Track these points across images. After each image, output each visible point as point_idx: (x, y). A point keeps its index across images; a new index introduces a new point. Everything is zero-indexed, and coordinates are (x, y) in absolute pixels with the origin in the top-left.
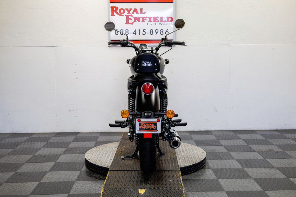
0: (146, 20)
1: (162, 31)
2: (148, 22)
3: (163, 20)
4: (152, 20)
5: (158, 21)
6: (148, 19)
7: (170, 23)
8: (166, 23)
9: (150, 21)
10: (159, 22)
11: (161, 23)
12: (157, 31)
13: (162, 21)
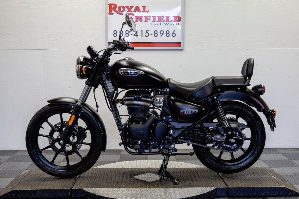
0: (150, 19)
1: (168, 32)
2: (152, 22)
3: (170, 19)
4: (157, 19)
5: (163, 21)
6: (152, 19)
7: (177, 23)
8: (173, 23)
9: (154, 21)
10: (165, 22)
11: (167, 23)
12: (162, 32)
13: (168, 20)
